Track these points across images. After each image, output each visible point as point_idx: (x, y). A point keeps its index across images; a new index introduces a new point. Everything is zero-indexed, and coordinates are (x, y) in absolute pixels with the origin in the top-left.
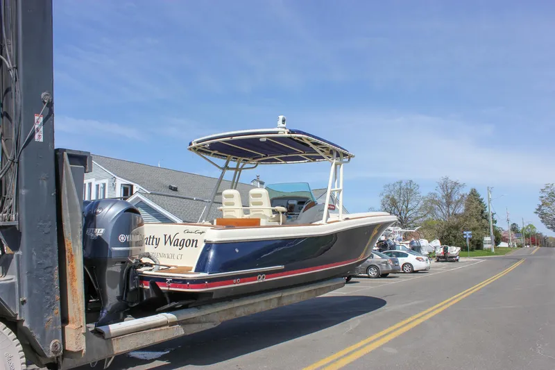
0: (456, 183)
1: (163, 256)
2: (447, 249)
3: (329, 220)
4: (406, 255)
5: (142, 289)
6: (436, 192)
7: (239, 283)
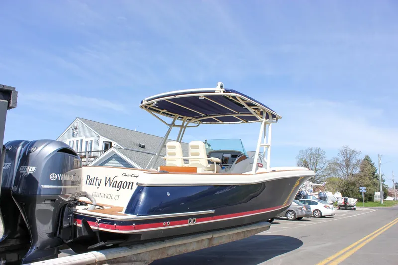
0: (353, 151)
1: (103, 196)
2: (347, 200)
3: (257, 171)
4: (316, 204)
5: (75, 227)
6: (338, 157)
7: (169, 225)
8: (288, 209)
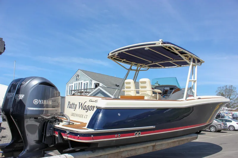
1: (78, 115)
3: (187, 99)
4: (231, 122)
5: (55, 136)
7: (120, 137)
8: (211, 125)
